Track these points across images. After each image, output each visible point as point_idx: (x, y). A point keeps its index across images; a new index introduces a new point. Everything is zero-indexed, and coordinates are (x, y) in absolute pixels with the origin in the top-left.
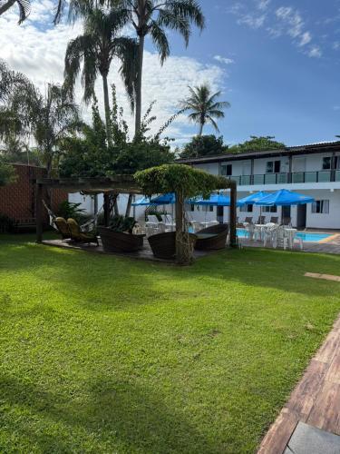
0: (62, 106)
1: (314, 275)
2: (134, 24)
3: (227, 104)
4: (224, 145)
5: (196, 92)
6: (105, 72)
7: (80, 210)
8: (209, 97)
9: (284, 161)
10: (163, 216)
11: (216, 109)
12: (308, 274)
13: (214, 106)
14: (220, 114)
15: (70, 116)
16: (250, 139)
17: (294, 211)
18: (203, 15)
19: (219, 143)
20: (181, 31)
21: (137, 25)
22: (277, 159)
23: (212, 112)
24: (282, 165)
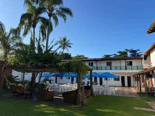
0: (15, 37)
1: (138, 108)
2: (48, 12)
3: (72, 44)
4: (71, 56)
5: (62, 39)
6: (34, 26)
7: (17, 79)
8: (66, 41)
9: (94, 63)
10: (51, 81)
11: (68, 45)
12: (136, 108)
13: (68, 44)
14: (70, 47)
15: (18, 41)
16: (77, 56)
17: (98, 79)
18: (72, 13)
19: (70, 56)
20: (64, 18)
21: (49, 13)
22: (92, 62)
23: (67, 46)
24: (94, 64)
